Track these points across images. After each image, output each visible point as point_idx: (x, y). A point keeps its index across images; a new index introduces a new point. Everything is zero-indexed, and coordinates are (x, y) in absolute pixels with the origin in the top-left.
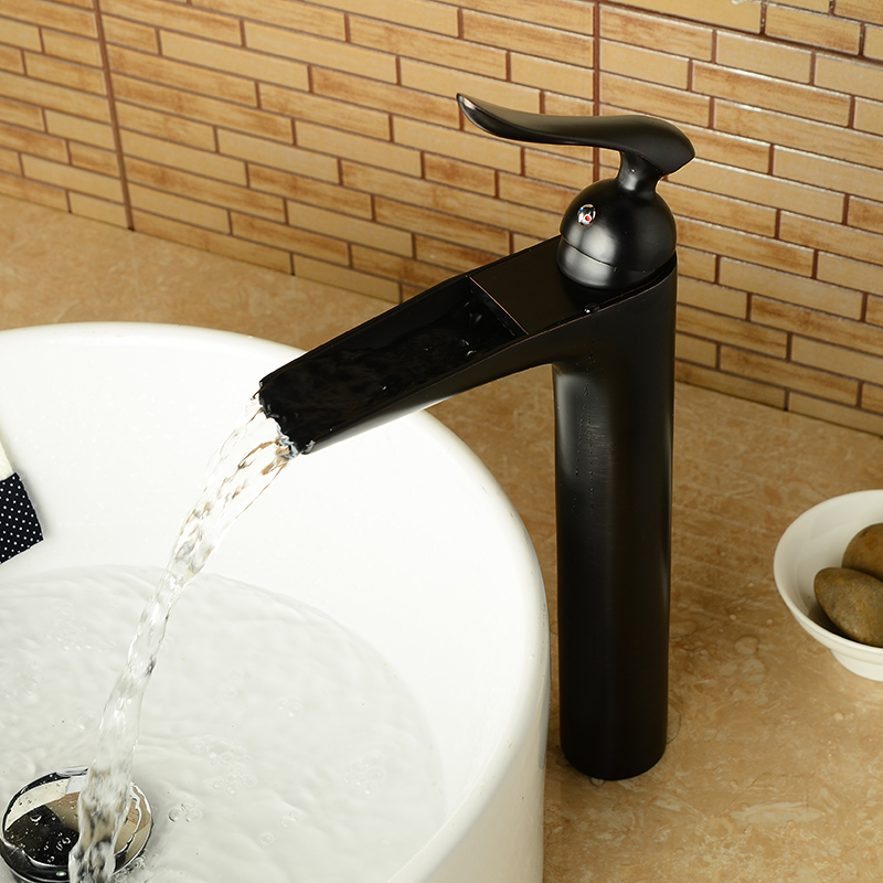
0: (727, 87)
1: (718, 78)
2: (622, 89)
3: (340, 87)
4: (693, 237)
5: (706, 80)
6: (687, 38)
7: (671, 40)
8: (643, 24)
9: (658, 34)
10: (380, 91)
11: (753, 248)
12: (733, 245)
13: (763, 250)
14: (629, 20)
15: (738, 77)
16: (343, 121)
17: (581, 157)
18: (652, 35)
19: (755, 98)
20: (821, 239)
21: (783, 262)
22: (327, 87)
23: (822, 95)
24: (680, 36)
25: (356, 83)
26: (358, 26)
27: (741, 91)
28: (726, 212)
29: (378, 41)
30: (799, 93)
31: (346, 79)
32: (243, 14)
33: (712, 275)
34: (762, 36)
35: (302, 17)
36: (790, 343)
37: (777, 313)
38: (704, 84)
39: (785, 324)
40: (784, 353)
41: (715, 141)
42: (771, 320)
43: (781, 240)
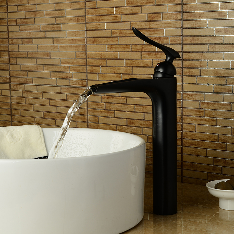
0: (207, 106)
1: (205, 104)
2: (187, 111)
3: (133, 123)
4: (202, 145)
7: (196, 97)
8: (191, 95)
9: (194, 96)
10: (140, 122)
11: (213, 145)
12: (210, 145)
13: (215, 145)
14: (188, 94)
15: (209, 103)
18: (192, 97)
20: (227, 140)
21: (219, 148)
22: (130, 123)
23: (225, 104)
24: (198, 96)
26: (137, 107)
27: (210, 106)
28: (208, 137)
29: (140, 110)
30: (221, 104)
31: (134, 121)
32: (115, 109)
33: (205, 154)
34: (213, 92)
35: (126, 108)
36: (222, 169)
37: (219, 162)
38: (203, 106)
39: (221, 164)
40: (221, 172)
41: (205, 120)
42: (218, 164)
43: (219, 142)
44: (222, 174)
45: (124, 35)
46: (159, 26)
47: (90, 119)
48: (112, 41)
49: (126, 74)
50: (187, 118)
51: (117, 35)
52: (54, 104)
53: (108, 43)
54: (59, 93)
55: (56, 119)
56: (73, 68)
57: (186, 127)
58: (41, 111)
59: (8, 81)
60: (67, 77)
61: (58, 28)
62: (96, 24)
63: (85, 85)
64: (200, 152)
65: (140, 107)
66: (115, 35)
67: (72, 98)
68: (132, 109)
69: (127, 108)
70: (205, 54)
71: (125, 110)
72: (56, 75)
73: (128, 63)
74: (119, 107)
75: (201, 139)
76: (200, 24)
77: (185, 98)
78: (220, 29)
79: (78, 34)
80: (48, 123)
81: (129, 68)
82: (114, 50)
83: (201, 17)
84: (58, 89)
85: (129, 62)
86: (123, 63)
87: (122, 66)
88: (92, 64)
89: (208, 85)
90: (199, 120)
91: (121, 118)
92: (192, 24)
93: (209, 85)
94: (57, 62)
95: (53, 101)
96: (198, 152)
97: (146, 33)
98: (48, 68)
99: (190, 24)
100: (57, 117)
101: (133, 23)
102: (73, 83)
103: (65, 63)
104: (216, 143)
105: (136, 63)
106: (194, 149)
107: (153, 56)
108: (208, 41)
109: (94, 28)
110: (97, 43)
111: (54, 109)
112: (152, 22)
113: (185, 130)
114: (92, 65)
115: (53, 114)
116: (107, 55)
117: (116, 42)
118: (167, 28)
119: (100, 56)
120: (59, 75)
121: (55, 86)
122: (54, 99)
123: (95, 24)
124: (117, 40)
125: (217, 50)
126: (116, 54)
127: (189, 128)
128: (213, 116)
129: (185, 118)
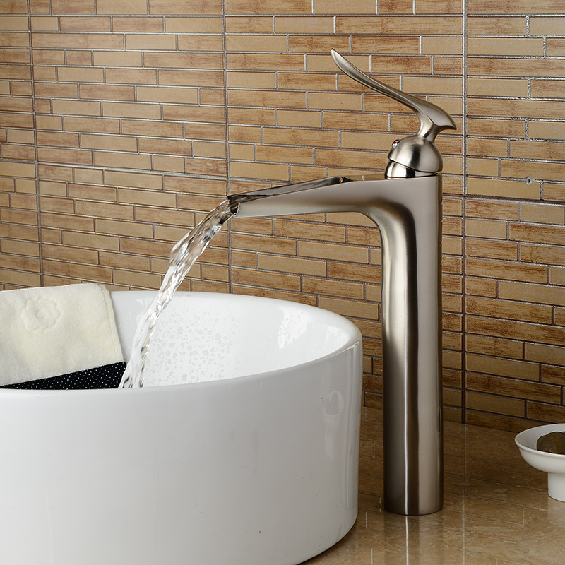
0: (525, 234)
1: (521, 230)
2: (476, 246)
3: (341, 271)
4: (512, 332)
5: (516, 232)
6: (507, 209)
7: (499, 212)
8: (486, 205)
9: (492, 209)
10: (360, 269)
11: (541, 333)
12: (531, 333)
13: (546, 333)
14: (479, 204)
15: (530, 227)
16: (341, 292)
17: (456, 291)
18: (489, 211)
19: (539, 238)
21: (556, 339)
22: (335, 272)
24: (503, 208)
25: (348, 267)
26: (352, 232)
27: (532, 235)
28: (527, 311)
29: (361, 239)
31: (344, 266)
32: (298, 236)
33: (521, 355)
34: (541, 201)
35: (325, 232)
36: (562, 392)
37: (555, 374)
38: (514, 235)
39: (559, 380)
40: (559, 400)
41: (521, 269)
42: (552, 380)
43: (555, 325)
44: (562, 404)
45: (319, 50)
46: (406, 28)
47: (237, 260)
48: (288, 64)
49: (325, 148)
50: (475, 263)
51: (302, 48)
52: (146, 218)
53: (280, 68)
54: (158, 191)
55: (151, 257)
56: (192, 129)
57: (473, 286)
58: (113, 236)
59: (32, 156)
60: (177, 152)
61: (154, 25)
62: (250, 20)
63: (223, 173)
64: (506, 348)
65: (360, 233)
66: (297, 49)
67: (190, 204)
68: (339, 236)
69: (328, 234)
70: (520, 103)
71: (322, 238)
72: (150, 145)
73: (330, 120)
74: (309, 231)
75: (511, 317)
76: (510, 27)
77: (471, 212)
78: (558, 41)
79: (205, 42)
80: (131, 264)
81: (331, 133)
82: (294, 86)
83: (512, 10)
84: (156, 182)
85: (332, 118)
86: (316, 119)
87: (315, 128)
88: (241, 120)
89: (529, 181)
90: (507, 268)
91: (312, 258)
92: (489, 26)
93: (531, 182)
94: (154, 112)
95: (145, 211)
96: (503, 349)
97: (374, 45)
98: (132, 127)
99: (483, 26)
100: (154, 251)
101: (341, 19)
102: (193, 168)
103: (173, 116)
104: (549, 329)
105: (351, 121)
106: (492, 342)
107: (392, 105)
108: (530, 70)
109: (243, 30)
110: (252, 66)
111: (145, 231)
112: (389, 19)
113: (472, 293)
114: (240, 122)
115: (145, 244)
116: (277, 98)
117: (300, 67)
118: (426, 35)
119: (261, 99)
120: (158, 147)
121: (150, 173)
122: (146, 206)
123: (247, 20)
124: (301, 61)
125: (551, 94)
126: (299, 96)
127: (482, 287)
128: (539, 261)
129: (470, 263)
